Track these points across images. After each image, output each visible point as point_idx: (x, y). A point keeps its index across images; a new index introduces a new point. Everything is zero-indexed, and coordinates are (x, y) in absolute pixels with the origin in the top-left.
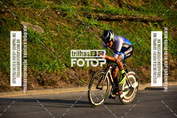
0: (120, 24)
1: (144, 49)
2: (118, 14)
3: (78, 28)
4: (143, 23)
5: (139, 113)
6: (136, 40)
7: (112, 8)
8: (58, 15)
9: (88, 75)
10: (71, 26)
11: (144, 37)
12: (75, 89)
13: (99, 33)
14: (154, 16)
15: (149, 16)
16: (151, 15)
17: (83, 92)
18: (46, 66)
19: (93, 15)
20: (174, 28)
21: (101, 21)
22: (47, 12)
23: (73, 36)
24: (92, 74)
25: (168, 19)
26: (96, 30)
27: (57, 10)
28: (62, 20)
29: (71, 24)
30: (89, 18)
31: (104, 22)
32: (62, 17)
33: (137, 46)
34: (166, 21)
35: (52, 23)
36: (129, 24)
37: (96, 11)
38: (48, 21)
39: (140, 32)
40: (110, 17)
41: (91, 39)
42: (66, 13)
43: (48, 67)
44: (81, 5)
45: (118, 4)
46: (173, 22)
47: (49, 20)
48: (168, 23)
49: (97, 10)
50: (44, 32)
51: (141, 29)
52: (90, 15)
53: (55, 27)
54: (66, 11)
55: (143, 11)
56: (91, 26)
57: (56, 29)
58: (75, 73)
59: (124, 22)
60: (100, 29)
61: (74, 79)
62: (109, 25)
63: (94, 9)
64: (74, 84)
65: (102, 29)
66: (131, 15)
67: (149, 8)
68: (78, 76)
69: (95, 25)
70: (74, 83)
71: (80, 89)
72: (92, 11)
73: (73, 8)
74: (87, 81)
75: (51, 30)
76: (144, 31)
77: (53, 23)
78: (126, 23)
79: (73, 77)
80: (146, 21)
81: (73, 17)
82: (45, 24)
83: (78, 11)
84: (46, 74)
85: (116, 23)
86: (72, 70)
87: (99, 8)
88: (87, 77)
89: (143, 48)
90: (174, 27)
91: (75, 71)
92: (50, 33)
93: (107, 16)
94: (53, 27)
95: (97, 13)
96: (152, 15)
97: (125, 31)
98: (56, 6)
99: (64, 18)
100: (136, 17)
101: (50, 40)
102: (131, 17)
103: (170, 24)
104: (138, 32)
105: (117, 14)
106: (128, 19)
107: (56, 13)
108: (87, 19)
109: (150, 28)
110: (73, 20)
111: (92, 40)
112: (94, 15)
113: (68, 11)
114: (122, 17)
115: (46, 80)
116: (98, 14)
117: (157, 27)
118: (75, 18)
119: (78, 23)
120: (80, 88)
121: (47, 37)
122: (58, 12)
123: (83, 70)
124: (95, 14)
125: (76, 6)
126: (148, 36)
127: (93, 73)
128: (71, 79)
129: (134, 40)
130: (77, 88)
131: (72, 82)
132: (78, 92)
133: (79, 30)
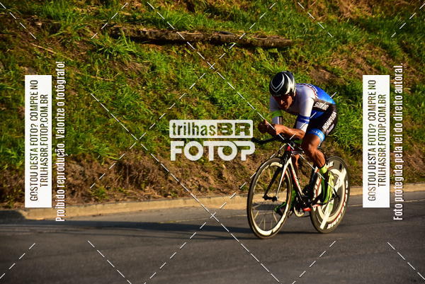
0: (189, 52)
1: (247, 111)
2: (184, 29)
3: (87, 61)
4: (243, 50)
5: (236, 266)
6: (228, 91)
7: (171, 13)
8: (38, 28)
9: (112, 175)
10: (71, 55)
11: (247, 82)
12: (82, 208)
13: (140, 74)
14: (271, 34)
15: (257, 34)
16: (262, 30)
17: (100, 215)
18: (9, 154)
19: (124, 31)
20: (315, 62)
21: (144, 45)
22: (9, 20)
23: (76, 80)
24: (122, 171)
25: (302, 40)
26: (132, 66)
27: (36, 17)
28: (49, 40)
29: (72, 51)
30: (115, 36)
31: (152, 46)
32: (47, 33)
33: (231, 106)
34: (297, 47)
35: (22, 48)
36: (212, 51)
37: (132, 21)
38: (13, 42)
39: (239, 71)
40: (167, 34)
41: (119, 88)
42: (58, 24)
43: (13, 155)
44: (95, 4)
45: (185, 4)
46: (313, 47)
47: (15, 41)
48: (303, 50)
49: (134, 17)
50: (4, 71)
51: (240, 64)
52: (117, 29)
53: (30, 57)
54: (57, 17)
55: (245, 21)
56: (119, 57)
57: (34, 63)
58: (82, 169)
59: (198, 46)
60: (143, 63)
61: (78, 185)
62: (162, 53)
63: (128, 14)
64: (79, 196)
65: (147, 64)
66: (215, 31)
67: (258, 13)
68: (89, 177)
69: (131, 53)
70: (80, 194)
71: (93, 208)
72: (122, 21)
73: (74, 11)
74: (112, 189)
75: (20, 66)
76: (247, 69)
77: (25, 48)
78: (205, 50)
79: (77, 179)
80: (251, 46)
81: (75, 33)
82: (5, 50)
83: (87, 19)
84: (8, 173)
85: (179, 49)
86: (75, 162)
87: (139, 12)
88: (111, 179)
89: (245, 110)
90: (316, 60)
91: (82, 165)
92: (18, 73)
93: (159, 33)
94: (27, 59)
95: (135, 24)
96: (265, 31)
97: (202, 69)
98: (33, 7)
99: (53, 36)
100: (229, 35)
101: (18, 90)
102: (215, 35)
103: (307, 52)
104: (233, 72)
105: (183, 27)
106: (208, 40)
107: (34, 25)
108: (109, 40)
109: (261, 61)
110: (75, 42)
111: (122, 91)
112: (126, 29)
113: (61, 18)
114: (196, 34)
115: (9, 187)
116: (138, 27)
117: (276, 60)
118: (80, 36)
119: (88, 48)
120: (94, 206)
121: (10, 81)
122: (37, 20)
123: (101, 163)
124: (128, 27)
125: (81, 6)
126: (256, 82)
127: (125, 169)
128: (71, 184)
129: (224, 91)
130: (85, 206)
131: (73, 193)
132: (90, 216)
133: (89, 65)
